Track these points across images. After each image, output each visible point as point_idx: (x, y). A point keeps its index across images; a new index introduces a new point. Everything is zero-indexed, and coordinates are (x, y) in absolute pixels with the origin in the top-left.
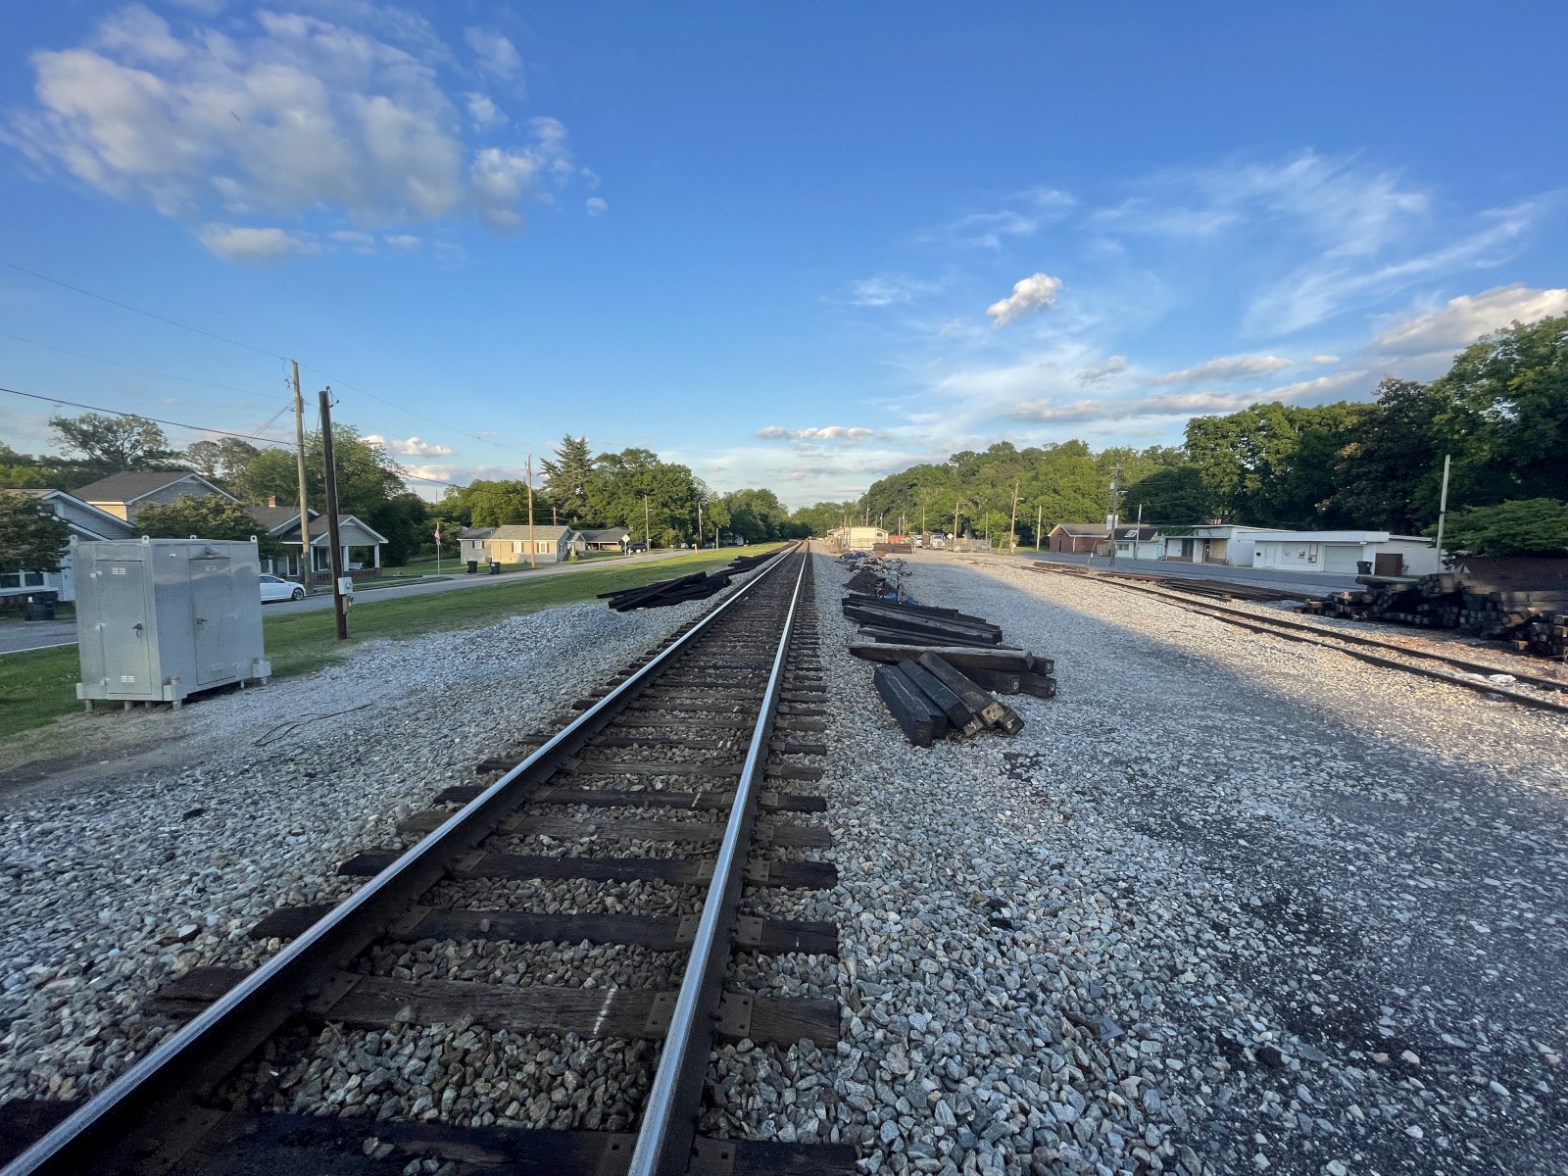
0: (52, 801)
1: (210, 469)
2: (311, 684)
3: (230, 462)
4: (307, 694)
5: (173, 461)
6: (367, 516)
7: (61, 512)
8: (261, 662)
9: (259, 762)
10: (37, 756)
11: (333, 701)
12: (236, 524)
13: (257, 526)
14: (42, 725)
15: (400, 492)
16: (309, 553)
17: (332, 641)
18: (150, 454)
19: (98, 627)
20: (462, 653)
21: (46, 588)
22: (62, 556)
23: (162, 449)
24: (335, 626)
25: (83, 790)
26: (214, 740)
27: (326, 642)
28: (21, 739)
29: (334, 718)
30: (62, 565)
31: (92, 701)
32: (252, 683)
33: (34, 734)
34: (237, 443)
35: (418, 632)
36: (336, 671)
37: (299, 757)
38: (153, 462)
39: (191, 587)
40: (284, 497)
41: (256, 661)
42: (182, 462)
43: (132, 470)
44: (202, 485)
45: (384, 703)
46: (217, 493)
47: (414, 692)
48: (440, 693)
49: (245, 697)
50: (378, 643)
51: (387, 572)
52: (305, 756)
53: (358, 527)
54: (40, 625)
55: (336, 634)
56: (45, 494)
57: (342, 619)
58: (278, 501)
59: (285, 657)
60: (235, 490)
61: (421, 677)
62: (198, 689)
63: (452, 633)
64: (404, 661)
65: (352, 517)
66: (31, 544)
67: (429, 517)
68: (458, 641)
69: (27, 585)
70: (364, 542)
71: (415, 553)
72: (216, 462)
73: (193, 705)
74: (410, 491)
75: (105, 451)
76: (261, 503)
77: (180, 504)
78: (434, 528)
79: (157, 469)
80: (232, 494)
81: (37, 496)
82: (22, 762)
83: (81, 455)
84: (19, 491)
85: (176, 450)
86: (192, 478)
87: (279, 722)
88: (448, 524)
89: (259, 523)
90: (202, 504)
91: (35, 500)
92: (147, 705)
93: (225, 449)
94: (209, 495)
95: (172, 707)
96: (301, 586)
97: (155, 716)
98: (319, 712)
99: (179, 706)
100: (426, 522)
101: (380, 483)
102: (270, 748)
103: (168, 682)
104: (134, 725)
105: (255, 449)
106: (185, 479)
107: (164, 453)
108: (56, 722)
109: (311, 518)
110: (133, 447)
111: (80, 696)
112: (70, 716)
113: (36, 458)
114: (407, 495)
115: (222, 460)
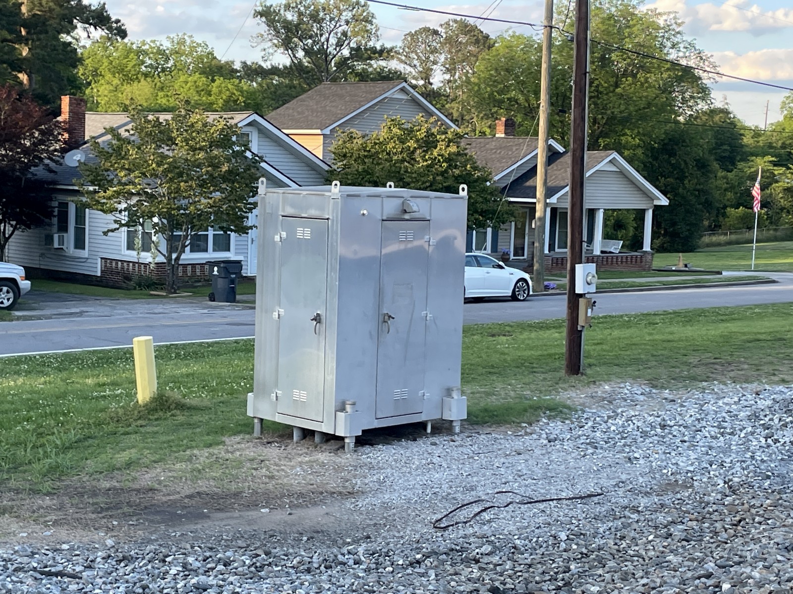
0: (211, 549)
1: (426, 75)
2: (518, 444)
3: (453, 62)
4: (510, 459)
5: (383, 63)
6: (639, 152)
7: (256, 145)
8: (455, 395)
9: (434, 553)
10: (203, 485)
11: (545, 477)
12: (450, 166)
13: (475, 168)
14: (210, 446)
15: (702, 106)
16: (543, 219)
17: (558, 375)
18: (358, 53)
19: (276, 315)
20: (766, 427)
21: (231, 256)
22: (250, 210)
23: (371, 44)
24: (564, 350)
25: (240, 543)
26: (386, 506)
27: (548, 376)
28: (190, 459)
29: (542, 506)
30: (250, 224)
31: (262, 420)
32: (442, 428)
33: (202, 455)
34: (466, 29)
35: (694, 378)
36: (556, 427)
37: (486, 559)
38: (359, 66)
39: (382, 264)
40: (519, 119)
41: (449, 392)
42: (393, 65)
43: (334, 80)
44: (414, 101)
45: (621, 498)
46: (430, 114)
47: (672, 486)
48: (714, 496)
49: (430, 448)
50: (627, 388)
51: (660, 261)
52: (495, 559)
53: (622, 173)
54: (221, 308)
55: (564, 362)
56: (240, 119)
57: (575, 337)
58: (510, 126)
59: (488, 394)
60: (455, 108)
61: (686, 461)
62: (376, 424)
63: (755, 386)
64: (663, 427)
65: (615, 155)
66: (222, 191)
67: (746, 155)
68: (762, 404)
69: (214, 250)
70: (629, 202)
71: (715, 228)
72: (435, 63)
73: (367, 449)
74: (718, 104)
75: (308, 52)
76: (488, 131)
77: (383, 134)
78: (753, 178)
79: (363, 77)
80: (449, 116)
81: (233, 122)
82: (187, 489)
83: (282, 59)
84: (216, 116)
85: (388, 45)
86: (403, 90)
87: (469, 498)
88: (778, 171)
89: (479, 164)
90: (410, 133)
91: (230, 127)
92: (317, 439)
93: (449, 40)
94: (419, 117)
95: (343, 447)
96: (527, 276)
97: (324, 456)
98: (522, 491)
99: (352, 445)
100: (741, 165)
101: (666, 90)
102: (452, 534)
103: (342, 409)
104: (301, 464)
105: (487, 37)
106: (394, 93)
107: (374, 50)
108: (223, 443)
109: (553, 156)
110: (339, 44)
111: (250, 413)
112: (238, 438)
113: (237, 66)
114: (713, 112)
115: (442, 58)
